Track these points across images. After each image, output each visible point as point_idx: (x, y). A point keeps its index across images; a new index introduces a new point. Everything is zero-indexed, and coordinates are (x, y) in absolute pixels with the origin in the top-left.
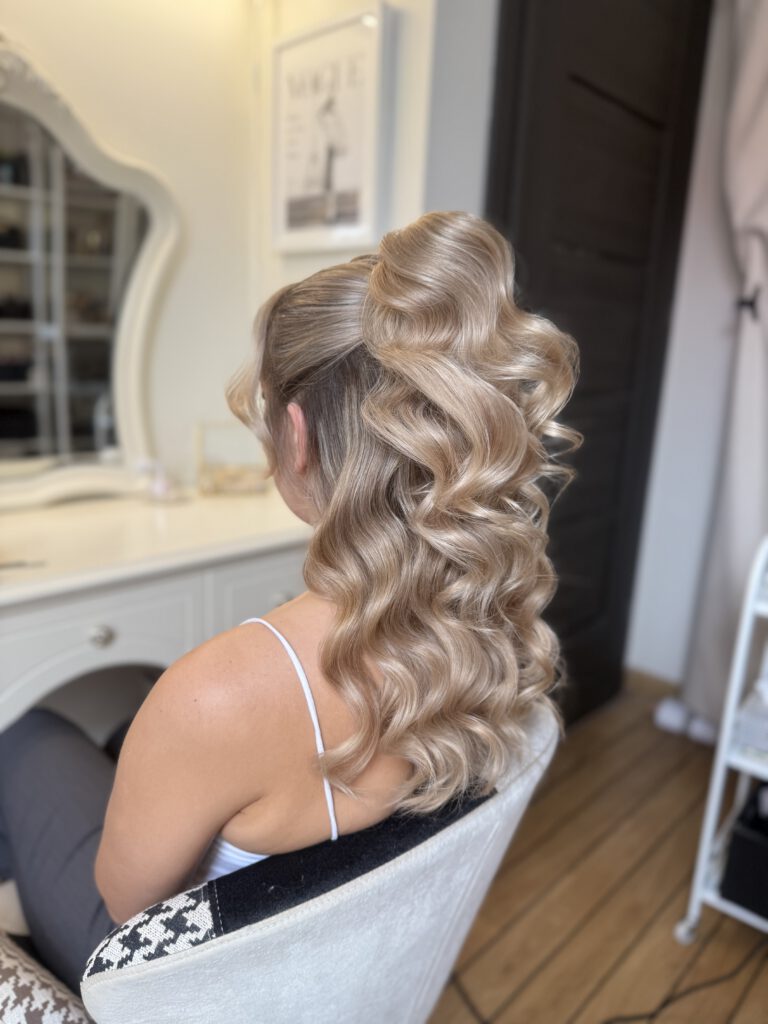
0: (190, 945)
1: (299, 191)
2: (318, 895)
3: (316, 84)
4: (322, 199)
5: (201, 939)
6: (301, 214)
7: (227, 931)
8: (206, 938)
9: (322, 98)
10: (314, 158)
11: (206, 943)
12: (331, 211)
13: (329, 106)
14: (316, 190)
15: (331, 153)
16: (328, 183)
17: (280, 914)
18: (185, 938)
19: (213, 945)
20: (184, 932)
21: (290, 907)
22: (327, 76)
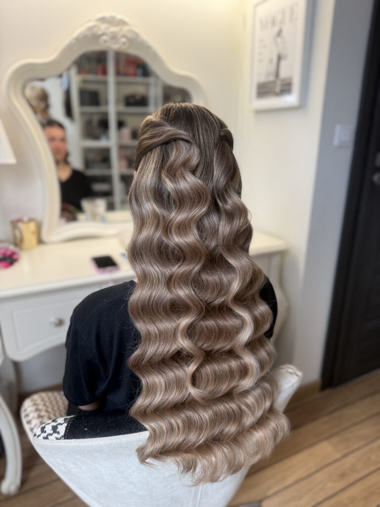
0: (55, 439)
1: (263, 79)
2: (103, 437)
3: (273, 22)
4: (274, 82)
5: (59, 438)
6: (264, 90)
7: (67, 438)
8: (60, 438)
9: (276, 30)
10: (271, 61)
11: (60, 440)
12: (278, 89)
13: (279, 33)
14: (272, 78)
15: (279, 58)
16: (277, 75)
17: (87, 439)
18: (55, 435)
19: (61, 442)
20: (55, 433)
21: (91, 438)
22: (279, 17)
